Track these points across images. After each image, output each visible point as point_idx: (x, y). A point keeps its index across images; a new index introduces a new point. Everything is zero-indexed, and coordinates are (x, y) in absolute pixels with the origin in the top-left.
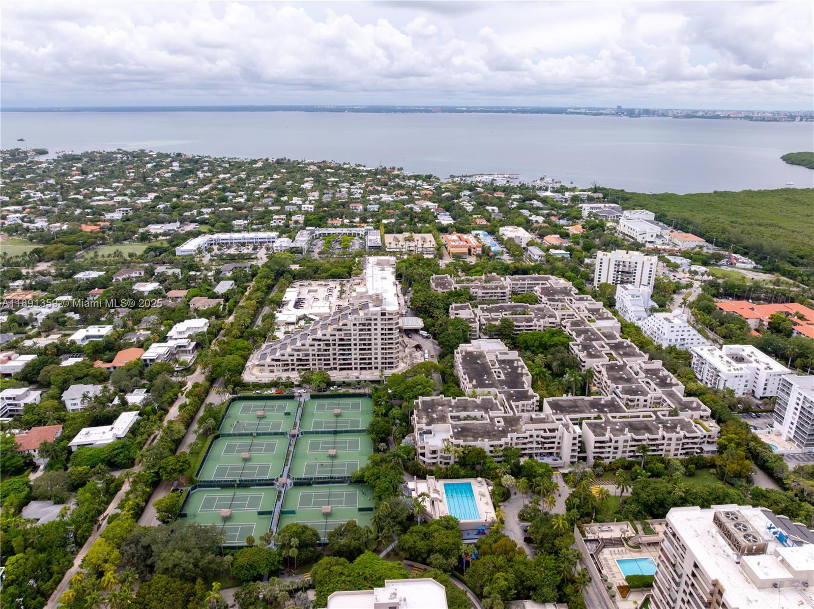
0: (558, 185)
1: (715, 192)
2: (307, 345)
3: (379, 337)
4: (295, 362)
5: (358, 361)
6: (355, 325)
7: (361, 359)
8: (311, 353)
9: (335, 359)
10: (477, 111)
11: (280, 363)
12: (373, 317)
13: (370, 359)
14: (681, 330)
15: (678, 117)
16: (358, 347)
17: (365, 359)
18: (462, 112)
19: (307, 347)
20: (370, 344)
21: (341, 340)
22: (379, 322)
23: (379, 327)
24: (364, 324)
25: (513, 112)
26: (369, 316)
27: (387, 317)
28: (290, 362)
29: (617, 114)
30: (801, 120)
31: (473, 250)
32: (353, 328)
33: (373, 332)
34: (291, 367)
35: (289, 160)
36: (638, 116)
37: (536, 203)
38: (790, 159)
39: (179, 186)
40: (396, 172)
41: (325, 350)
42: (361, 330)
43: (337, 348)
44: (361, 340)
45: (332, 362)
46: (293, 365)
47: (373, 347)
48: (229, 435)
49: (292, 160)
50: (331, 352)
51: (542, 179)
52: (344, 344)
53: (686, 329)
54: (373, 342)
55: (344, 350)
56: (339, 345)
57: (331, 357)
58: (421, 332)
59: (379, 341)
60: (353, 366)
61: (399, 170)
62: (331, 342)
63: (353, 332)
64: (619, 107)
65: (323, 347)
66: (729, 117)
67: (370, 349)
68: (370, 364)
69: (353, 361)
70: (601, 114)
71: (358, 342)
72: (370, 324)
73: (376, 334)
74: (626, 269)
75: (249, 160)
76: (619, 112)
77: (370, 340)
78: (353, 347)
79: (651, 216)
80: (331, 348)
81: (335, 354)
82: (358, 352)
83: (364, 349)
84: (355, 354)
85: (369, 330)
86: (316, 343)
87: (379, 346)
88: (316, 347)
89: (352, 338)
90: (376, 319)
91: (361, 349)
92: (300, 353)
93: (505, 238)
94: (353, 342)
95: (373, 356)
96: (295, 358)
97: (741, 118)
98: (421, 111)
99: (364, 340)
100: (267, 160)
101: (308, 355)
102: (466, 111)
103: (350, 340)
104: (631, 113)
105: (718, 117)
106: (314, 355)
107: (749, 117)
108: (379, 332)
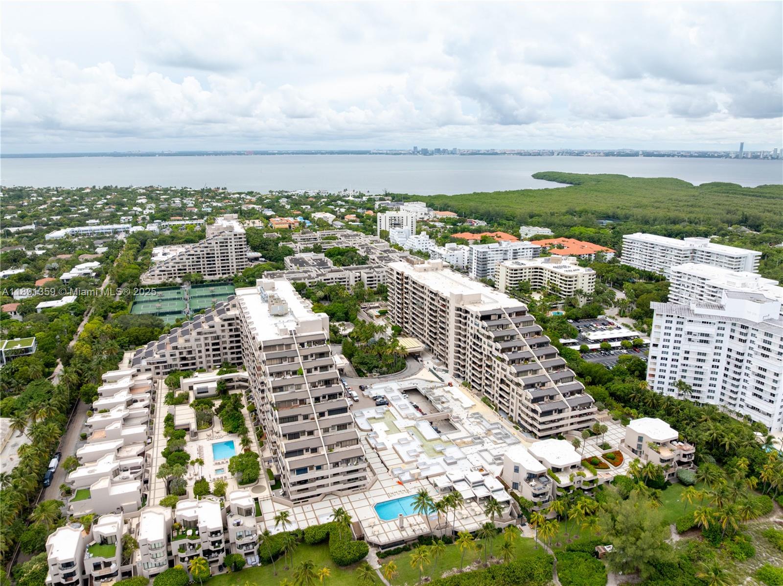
0: (358, 194)
1: (474, 193)
2: (184, 259)
3: (234, 251)
4: (176, 271)
5: (221, 268)
6: (217, 243)
7: (222, 267)
8: (187, 264)
9: (204, 268)
10: (289, 154)
11: (166, 273)
12: (229, 237)
13: (228, 266)
14: (424, 242)
15: (464, 154)
16: (220, 258)
17: (225, 267)
18: (274, 154)
19: (184, 260)
20: (228, 256)
21: (208, 254)
22: (233, 240)
23: (233, 244)
24: (223, 243)
25: (322, 154)
26: (226, 237)
27: (238, 236)
28: (173, 272)
29: (413, 153)
30: (558, 155)
31: (292, 225)
32: (215, 245)
33: (229, 247)
34: (173, 275)
35: (116, 187)
36: (432, 154)
37: (339, 202)
38: (537, 176)
39: (16, 205)
40: (221, 191)
41: (197, 262)
42: (221, 246)
43: (205, 259)
44: (221, 253)
45: (202, 270)
46: (175, 273)
47: (230, 258)
48: (142, 302)
49: (119, 187)
50: (201, 263)
51: (345, 190)
52: (210, 257)
53: (428, 242)
54: (230, 254)
55: (210, 261)
56: (207, 258)
57: (202, 267)
58: (260, 259)
59: (234, 254)
60: (217, 272)
61: (223, 189)
62: (201, 256)
63: (215, 248)
64: (415, 148)
65: (195, 260)
66: (505, 153)
67: (228, 260)
68: (229, 270)
69: (217, 269)
70: (401, 154)
71: (219, 255)
72: (227, 242)
73: (231, 249)
74: (397, 222)
75: (74, 189)
76: (415, 152)
77: (227, 253)
78: (216, 259)
79: (424, 204)
80: (201, 260)
81: (204, 265)
82: (220, 262)
83: (224, 260)
84: (218, 264)
85: (227, 246)
86: (191, 257)
87: (234, 257)
88: (191, 260)
89: (216, 252)
90: (230, 239)
91: (222, 260)
92: (180, 265)
93: (316, 219)
94: (216, 255)
95: (230, 265)
96: (176, 268)
97: (513, 154)
98: (234, 154)
99: (224, 253)
100: (94, 187)
101: (185, 266)
102: (278, 154)
103: (213, 254)
104: (425, 152)
105: (496, 154)
106: (189, 266)
107: (520, 154)
108: (233, 247)
